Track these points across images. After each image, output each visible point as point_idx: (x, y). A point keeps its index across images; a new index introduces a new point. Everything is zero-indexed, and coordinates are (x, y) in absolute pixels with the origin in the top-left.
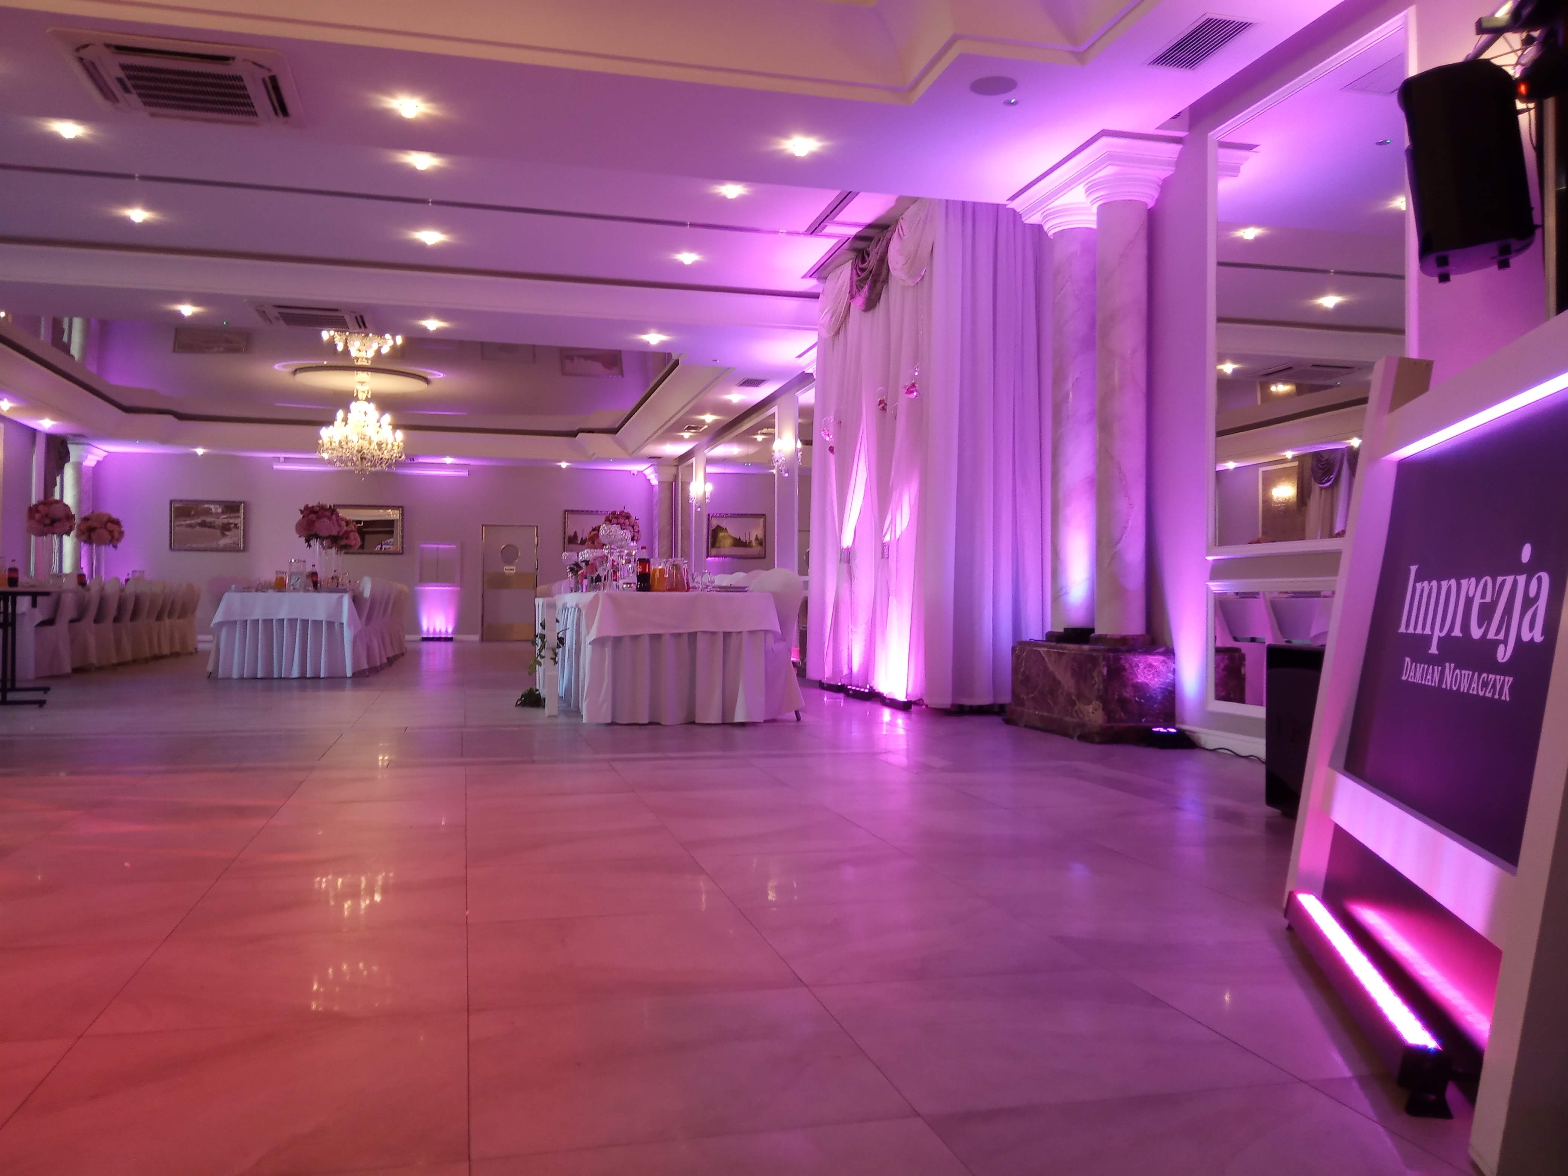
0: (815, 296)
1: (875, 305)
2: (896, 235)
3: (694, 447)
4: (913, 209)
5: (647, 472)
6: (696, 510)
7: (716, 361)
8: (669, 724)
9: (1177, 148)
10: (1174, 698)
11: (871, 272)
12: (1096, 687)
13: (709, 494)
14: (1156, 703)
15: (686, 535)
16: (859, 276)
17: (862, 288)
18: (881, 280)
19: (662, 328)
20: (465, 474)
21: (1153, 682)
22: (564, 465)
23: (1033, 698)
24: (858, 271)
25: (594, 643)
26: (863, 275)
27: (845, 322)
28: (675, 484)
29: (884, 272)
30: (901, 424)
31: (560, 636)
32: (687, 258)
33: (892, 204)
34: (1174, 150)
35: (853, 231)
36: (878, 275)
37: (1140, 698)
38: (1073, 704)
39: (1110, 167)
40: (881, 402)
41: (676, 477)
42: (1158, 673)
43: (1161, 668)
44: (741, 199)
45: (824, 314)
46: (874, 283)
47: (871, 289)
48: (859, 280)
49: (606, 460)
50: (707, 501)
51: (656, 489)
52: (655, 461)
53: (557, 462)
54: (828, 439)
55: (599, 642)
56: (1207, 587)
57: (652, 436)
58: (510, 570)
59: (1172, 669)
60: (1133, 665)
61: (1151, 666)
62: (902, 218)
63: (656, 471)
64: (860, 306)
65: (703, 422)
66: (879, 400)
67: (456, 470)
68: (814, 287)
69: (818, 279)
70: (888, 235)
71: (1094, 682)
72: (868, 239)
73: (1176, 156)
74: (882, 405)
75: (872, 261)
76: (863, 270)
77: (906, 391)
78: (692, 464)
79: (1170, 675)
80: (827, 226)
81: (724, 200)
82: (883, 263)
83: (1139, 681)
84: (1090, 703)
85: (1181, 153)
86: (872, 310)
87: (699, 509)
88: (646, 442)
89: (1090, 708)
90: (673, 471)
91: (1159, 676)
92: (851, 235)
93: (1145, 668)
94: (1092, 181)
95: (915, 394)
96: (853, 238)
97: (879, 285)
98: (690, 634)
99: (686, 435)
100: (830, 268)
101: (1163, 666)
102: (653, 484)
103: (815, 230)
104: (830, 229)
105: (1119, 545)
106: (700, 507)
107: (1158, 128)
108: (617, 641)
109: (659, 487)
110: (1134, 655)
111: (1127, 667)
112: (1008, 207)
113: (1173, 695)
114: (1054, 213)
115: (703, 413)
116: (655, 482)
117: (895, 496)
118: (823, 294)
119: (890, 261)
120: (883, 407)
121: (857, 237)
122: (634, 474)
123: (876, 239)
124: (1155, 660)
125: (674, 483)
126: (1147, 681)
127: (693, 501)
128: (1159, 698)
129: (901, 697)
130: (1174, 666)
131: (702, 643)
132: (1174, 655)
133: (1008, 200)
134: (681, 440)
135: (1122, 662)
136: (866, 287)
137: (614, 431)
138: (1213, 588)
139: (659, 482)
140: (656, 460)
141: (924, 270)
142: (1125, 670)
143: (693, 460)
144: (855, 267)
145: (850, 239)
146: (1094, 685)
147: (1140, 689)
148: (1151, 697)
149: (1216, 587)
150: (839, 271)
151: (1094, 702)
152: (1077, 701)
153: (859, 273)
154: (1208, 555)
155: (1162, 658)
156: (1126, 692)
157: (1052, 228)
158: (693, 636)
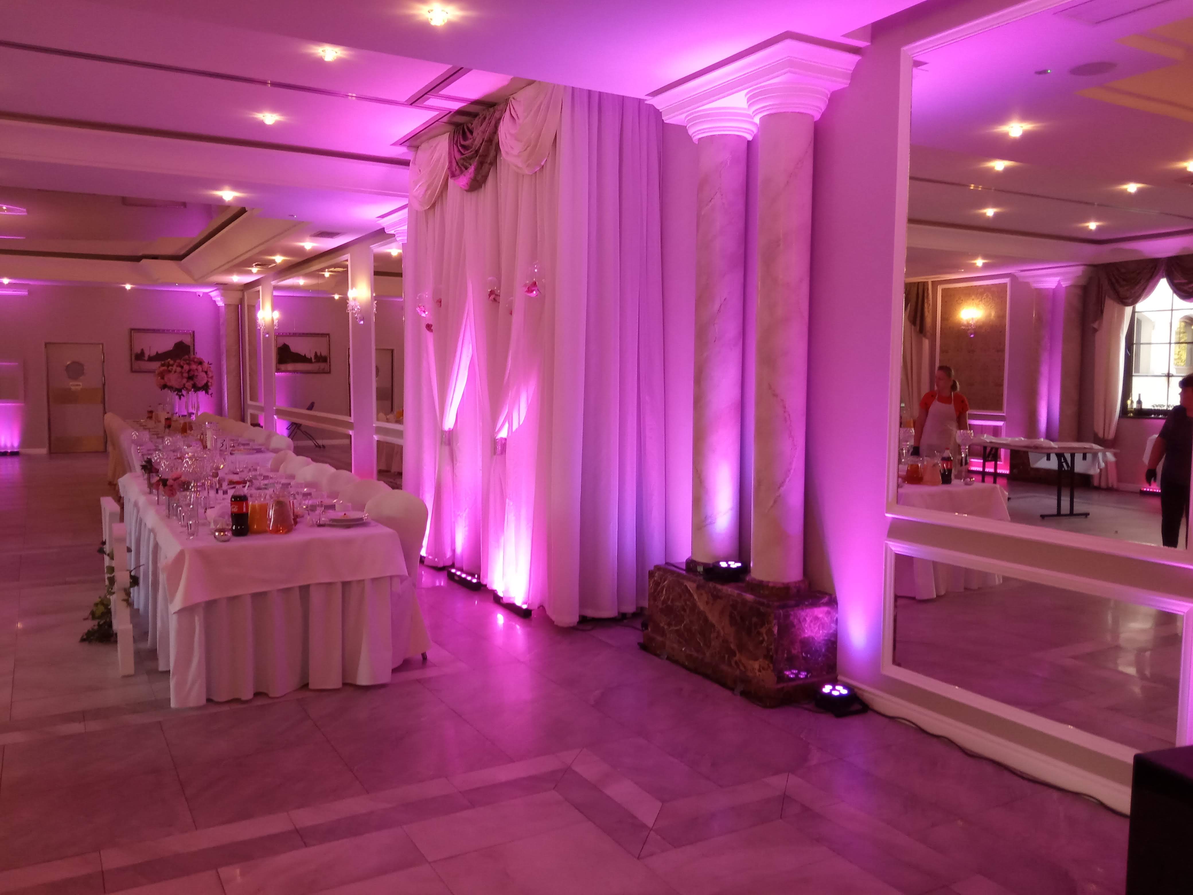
0: (405, 163)
1: (480, 187)
2: (507, 115)
3: (261, 278)
4: (530, 91)
5: (213, 294)
6: (264, 336)
7: (293, 216)
8: (278, 696)
9: (856, 58)
10: (836, 649)
11: (477, 152)
12: (765, 644)
13: (277, 321)
14: (821, 656)
15: (254, 353)
16: (463, 154)
17: (466, 168)
18: (489, 162)
19: (236, 185)
20: (25, 293)
21: (818, 635)
22: (128, 287)
23: (677, 631)
24: (460, 148)
25: (179, 612)
26: (468, 153)
27: (442, 200)
28: (241, 307)
29: (492, 153)
30: (517, 318)
31: (133, 574)
32: (269, 118)
33: (506, 83)
34: (850, 60)
35: (456, 106)
36: (485, 156)
37: (806, 653)
38: (733, 654)
39: (789, 74)
40: (492, 293)
41: (242, 301)
42: (823, 626)
43: (826, 619)
44: (340, 63)
45: (418, 187)
46: (481, 164)
47: (478, 170)
48: (463, 159)
49: (173, 284)
50: (275, 328)
51: (223, 310)
52: (222, 287)
53: (122, 284)
54: (424, 315)
55: (187, 611)
56: (887, 545)
57: (220, 267)
58: (77, 386)
59: (835, 618)
60: (801, 619)
61: (817, 618)
62: (514, 98)
63: (222, 295)
64: (464, 185)
65: (273, 261)
66: (489, 290)
67: (14, 290)
68: (404, 153)
69: (409, 147)
70: (497, 115)
71: (761, 639)
72: (475, 115)
73: (852, 68)
74: (492, 297)
75: (478, 138)
76: (465, 147)
77: (526, 289)
78: (259, 291)
79: (833, 625)
80: (430, 98)
81: (320, 62)
82: (491, 145)
83: (806, 636)
84: (756, 659)
85: (858, 64)
86: (476, 192)
87: (267, 336)
88: (213, 272)
89: (756, 665)
90: (238, 295)
91: (823, 628)
92: (453, 109)
93: (811, 621)
94: (761, 87)
95: (535, 292)
96: (455, 112)
97: (486, 166)
98: (301, 588)
99: (255, 270)
100: (423, 138)
101: (827, 617)
102: (219, 305)
103: (416, 101)
104: (432, 101)
105: (782, 489)
106: (268, 334)
107: (844, 36)
108: (210, 605)
109: (225, 308)
110: (803, 609)
111: (795, 623)
112: (647, 102)
113: (835, 646)
114: (708, 115)
115: (273, 253)
116: (220, 304)
117: (511, 394)
118: (414, 163)
119: (502, 143)
120: (494, 299)
121: (460, 112)
122: (199, 296)
123: (481, 116)
124: (820, 612)
125: (239, 306)
126: (813, 635)
127: (261, 328)
128: (823, 650)
129: (519, 601)
130: (837, 615)
131: (316, 597)
132: (837, 604)
133: (647, 95)
134: (250, 273)
135: (791, 618)
136: (472, 169)
137: (178, 258)
138: (893, 549)
139: (225, 305)
140: (224, 287)
141: (545, 160)
142: (794, 626)
143: (260, 288)
144: (453, 142)
145: (452, 113)
146: (762, 642)
147: (806, 643)
148: (816, 651)
149: (898, 547)
150: (434, 142)
151: (761, 660)
152: (737, 652)
153: (462, 151)
154: (887, 513)
155: (826, 609)
156: (795, 649)
157: (700, 132)
158: (305, 590)
